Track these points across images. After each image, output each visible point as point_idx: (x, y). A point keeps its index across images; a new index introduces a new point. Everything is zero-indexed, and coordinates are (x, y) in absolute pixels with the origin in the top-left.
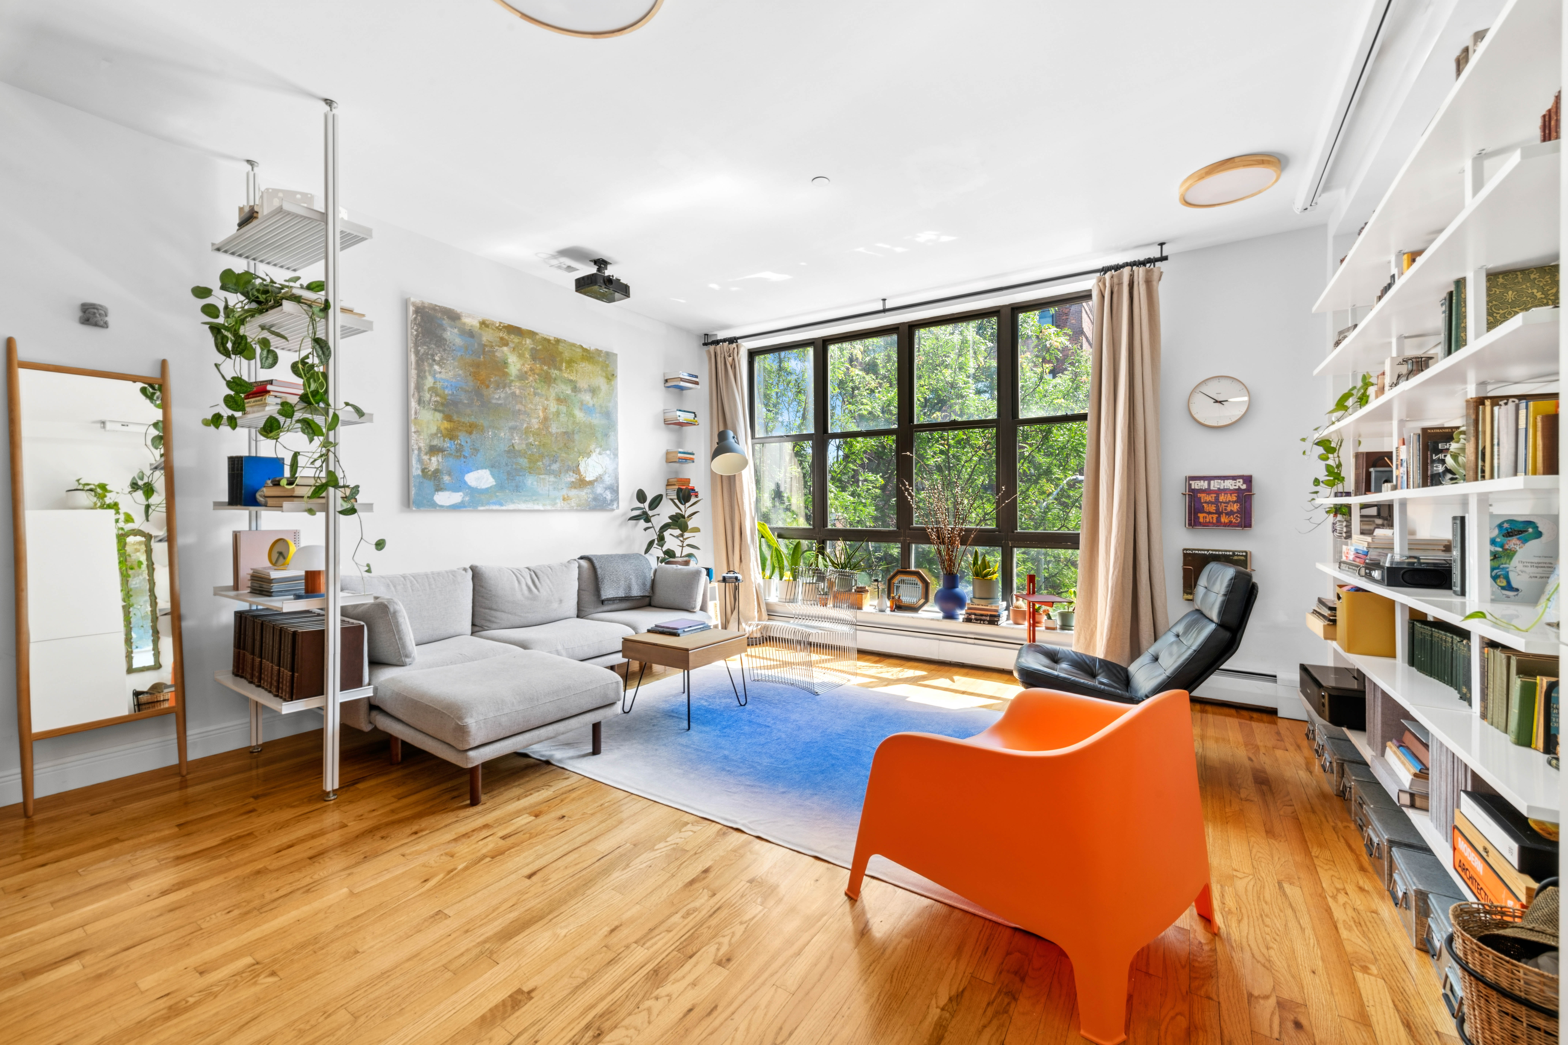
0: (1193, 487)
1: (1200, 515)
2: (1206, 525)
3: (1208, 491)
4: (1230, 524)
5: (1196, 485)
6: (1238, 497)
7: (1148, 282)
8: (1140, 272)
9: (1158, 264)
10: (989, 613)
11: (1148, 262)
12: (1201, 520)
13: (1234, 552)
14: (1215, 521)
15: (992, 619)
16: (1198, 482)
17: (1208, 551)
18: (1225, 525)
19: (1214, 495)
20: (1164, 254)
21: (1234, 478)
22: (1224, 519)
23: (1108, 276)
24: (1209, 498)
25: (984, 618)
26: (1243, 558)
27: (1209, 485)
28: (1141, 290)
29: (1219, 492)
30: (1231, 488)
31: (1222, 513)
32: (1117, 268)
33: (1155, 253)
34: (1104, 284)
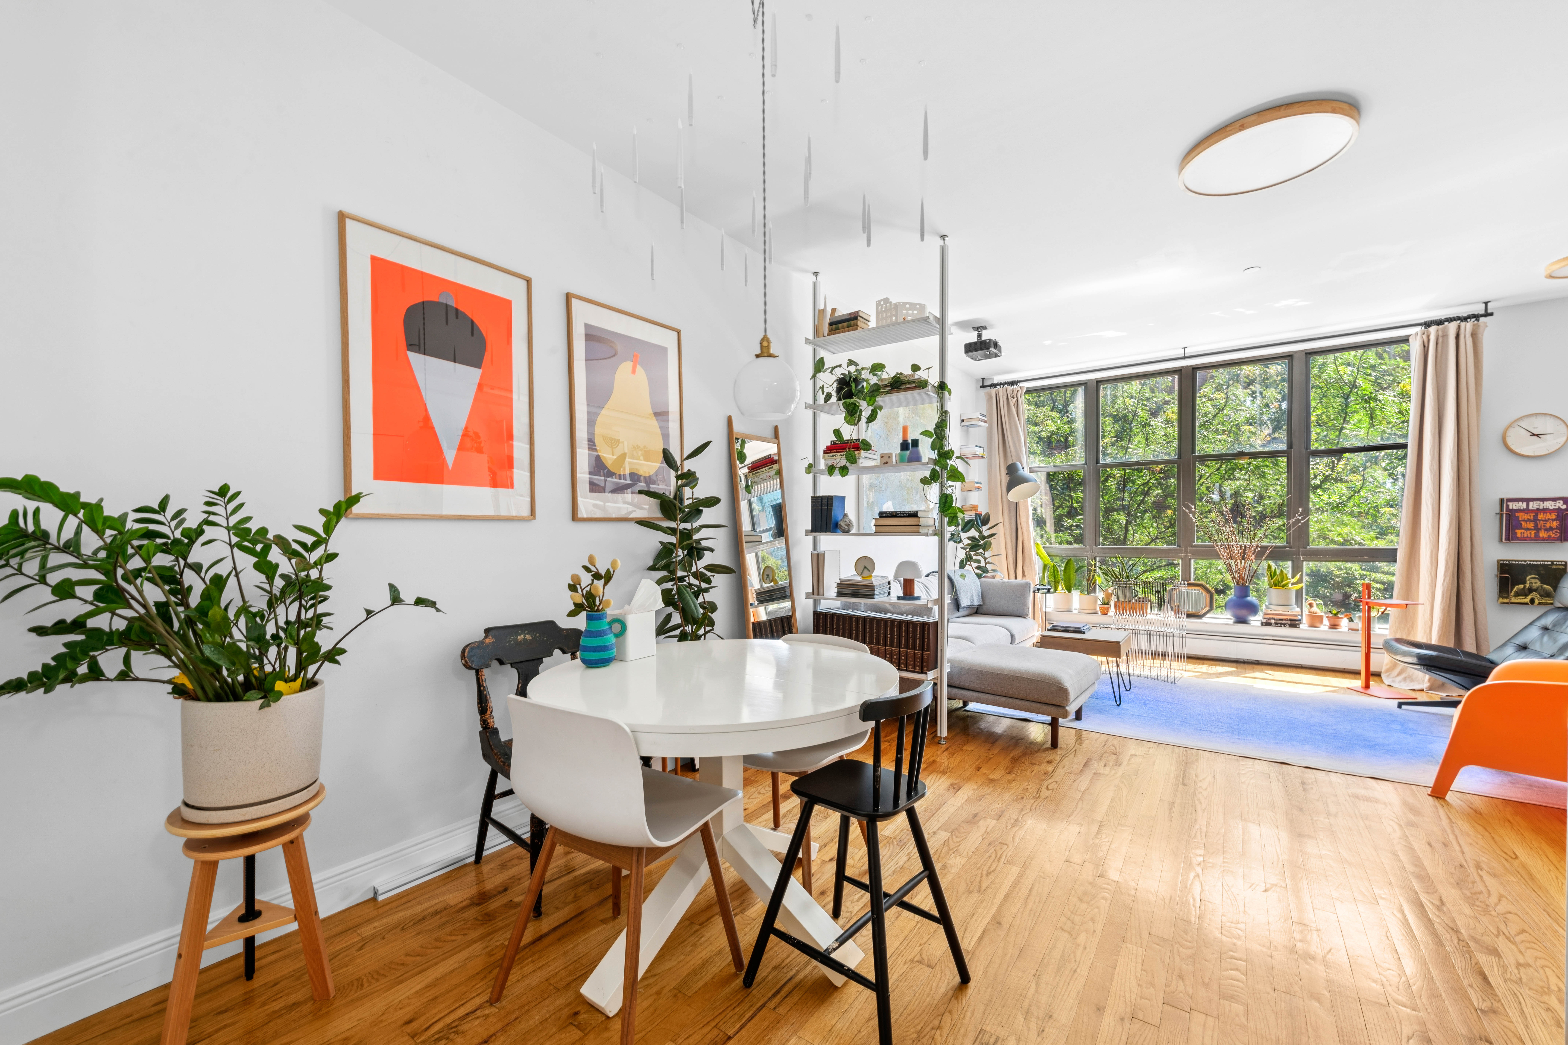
0: (1511, 507)
1: (1517, 531)
2: (1523, 539)
3: (1527, 511)
4: (1549, 539)
5: (1513, 506)
6: (1558, 516)
7: (1474, 335)
8: (1468, 326)
9: (1482, 319)
10: (1289, 618)
11: (1473, 318)
12: (1519, 535)
13: (1552, 562)
14: (1533, 536)
15: (1293, 622)
16: (1516, 503)
17: (1525, 561)
18: (1543, 539)
19: (1532, 515)
20: (1489, 311)
21: (1554, 499)
22: (1543, 534)
23: (1433, 329)
24: (1526, 517)
25: (1284, 622)
26: (1562, 567)
27: (1528, 505)
28: (1467, 342)
29: (1538, 511)
30: (1551, 508)
31: (1541, 529)
32: (1439, 322)
33: (1480, 309)
34: (1428, 337)
